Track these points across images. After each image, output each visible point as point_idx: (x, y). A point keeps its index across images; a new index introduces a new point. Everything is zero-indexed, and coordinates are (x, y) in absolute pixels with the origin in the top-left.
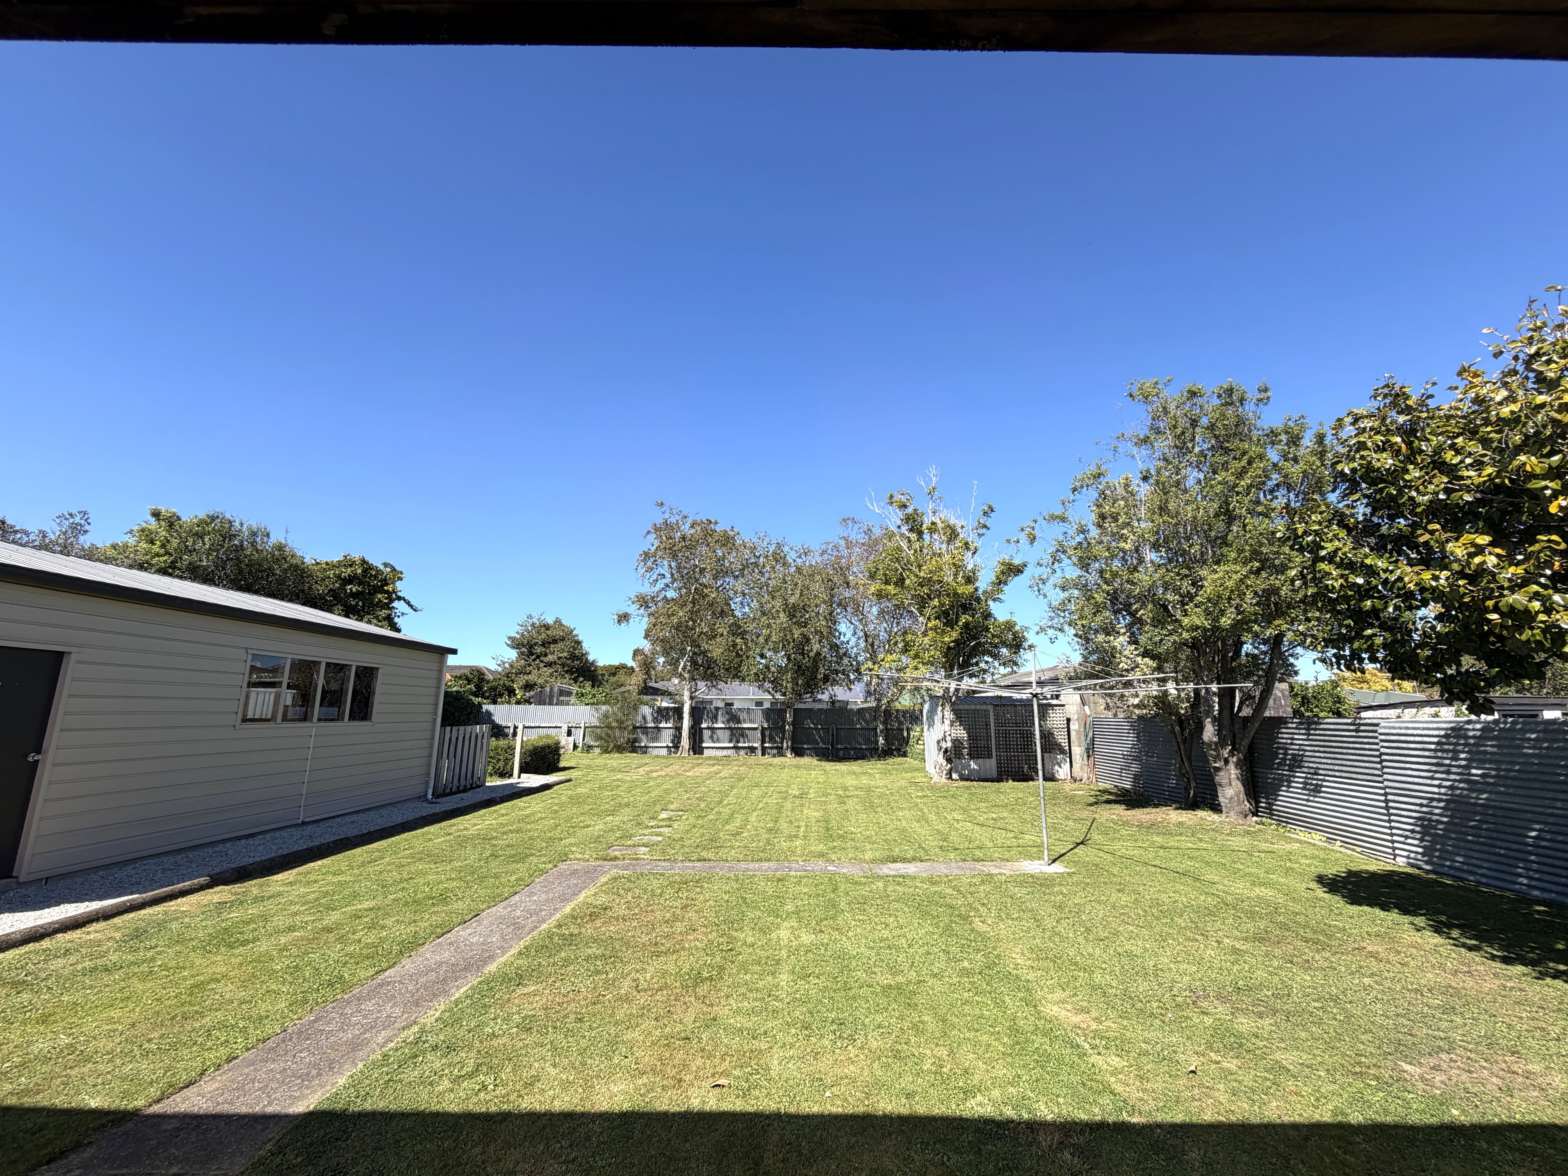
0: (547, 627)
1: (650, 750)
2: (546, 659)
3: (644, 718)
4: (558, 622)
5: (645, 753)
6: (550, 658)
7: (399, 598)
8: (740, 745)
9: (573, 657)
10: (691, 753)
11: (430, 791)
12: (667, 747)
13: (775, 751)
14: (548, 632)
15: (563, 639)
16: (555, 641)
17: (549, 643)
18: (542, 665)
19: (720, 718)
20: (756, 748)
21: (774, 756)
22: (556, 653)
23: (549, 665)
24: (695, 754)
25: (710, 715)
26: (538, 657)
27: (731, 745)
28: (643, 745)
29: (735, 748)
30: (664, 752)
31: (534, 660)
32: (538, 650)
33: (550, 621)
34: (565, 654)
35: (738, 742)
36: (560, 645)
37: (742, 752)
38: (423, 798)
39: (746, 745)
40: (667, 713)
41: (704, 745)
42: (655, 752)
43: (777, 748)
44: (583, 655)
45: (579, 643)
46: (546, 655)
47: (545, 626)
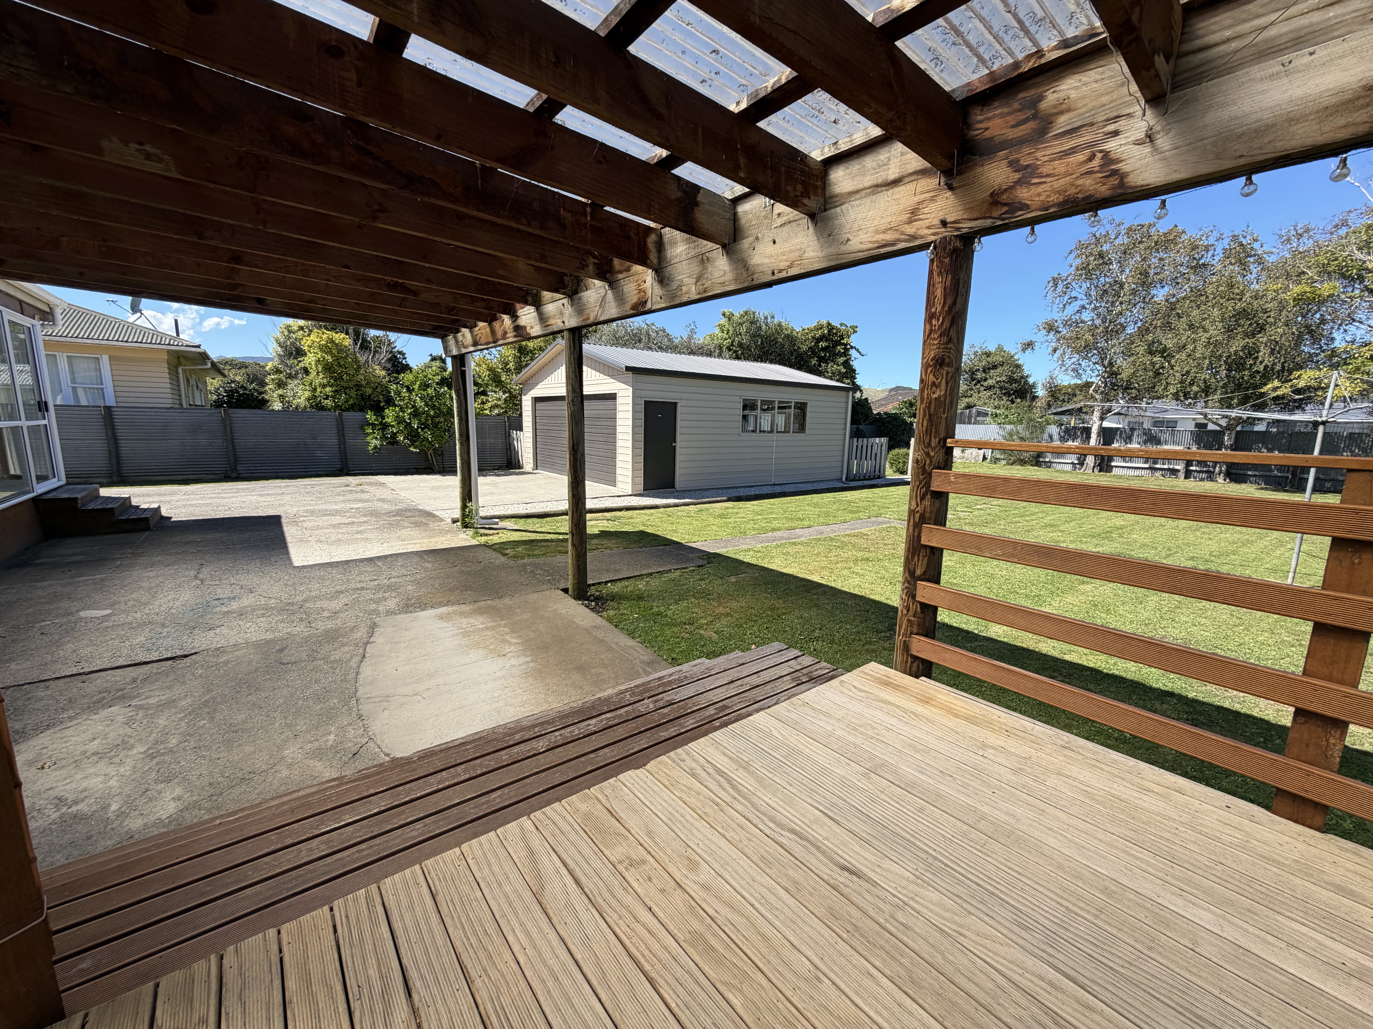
0: (988, 354)
1: (1054, 465)
2: (985, 384)
3: (1051, 437)
4: (1000, 349)
5: (1049, 467)
6: (990, 382)
7: (852, 347)
8: (1157, 466)
9: (1011, 380)
10: (1096, 470)
11: (844, 477)
12: (1072, 463)
13: (1204, 475)
14: (989, 359)
15: (1002, 364)
16: (995, 367)
17: (989, 369)
18: (982, 389)
19: (1135, 438)
20: (1178, 471)
21: (1202, 480)
22: (994, 378)
23: (989, 388)
24: (1100, 471)
25: (1124, 435)
26: (979, 382)
27: (1147, 466)
28: (1047, 460)
29: (1150, 468)
30: (1069, 467)
31: (975, 385)
32: (979, 375)
33: (992, 349)
34: (1004, 378)
35: (1155, 463)
36: (1000, 370)
37: (1158, 474)
38: (840, 480)
39: (1166, 467)
40: (1075, 433)
41: (1113, 464)
42: (1059, 467)
43: (1206, 472)
44: (1022, 377)
45: (1018, 366)
46: (986, 380)
47: (986, 353)
